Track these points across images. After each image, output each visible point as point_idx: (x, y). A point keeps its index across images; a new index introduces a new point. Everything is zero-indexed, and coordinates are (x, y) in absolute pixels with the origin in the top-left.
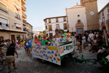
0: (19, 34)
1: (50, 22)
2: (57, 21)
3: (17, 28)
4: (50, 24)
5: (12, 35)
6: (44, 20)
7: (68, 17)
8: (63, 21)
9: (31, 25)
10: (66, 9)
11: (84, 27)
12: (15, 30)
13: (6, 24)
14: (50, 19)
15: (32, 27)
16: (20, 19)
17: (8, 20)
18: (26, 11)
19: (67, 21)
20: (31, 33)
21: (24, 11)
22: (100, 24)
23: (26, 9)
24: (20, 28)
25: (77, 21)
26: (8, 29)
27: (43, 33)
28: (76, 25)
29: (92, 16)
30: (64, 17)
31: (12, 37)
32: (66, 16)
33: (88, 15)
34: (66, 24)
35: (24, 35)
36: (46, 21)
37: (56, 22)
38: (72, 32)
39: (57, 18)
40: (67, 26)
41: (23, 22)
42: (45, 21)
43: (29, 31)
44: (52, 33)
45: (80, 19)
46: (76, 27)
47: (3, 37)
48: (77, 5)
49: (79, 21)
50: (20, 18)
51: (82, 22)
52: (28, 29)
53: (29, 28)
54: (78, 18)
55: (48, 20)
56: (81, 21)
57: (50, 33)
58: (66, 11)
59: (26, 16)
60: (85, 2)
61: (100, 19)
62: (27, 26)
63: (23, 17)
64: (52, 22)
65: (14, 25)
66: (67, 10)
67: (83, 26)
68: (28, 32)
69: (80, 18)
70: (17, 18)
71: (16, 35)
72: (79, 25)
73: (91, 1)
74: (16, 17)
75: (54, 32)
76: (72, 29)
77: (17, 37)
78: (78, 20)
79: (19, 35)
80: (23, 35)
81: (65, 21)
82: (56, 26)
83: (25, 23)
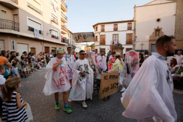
0: (55, 46)
1: (103, 30)
2: (116, 29)
3: (53, 37)
4: (102, 33)
5: (45, 47)
6: (94, 26)
7: (136, 22)
8: (126, 29)
10: (135, 7)
12: (50, 40)
13: (39, 31)
14: (103, 24)
16: (57, 24)
18: (66, 11)
19: (135, 30)
20: (72, 45)
21: (64, 11)
23: (66, 7)
24: (57, 38)
25: (153, 31)
26: (41, 38)
27: (90, 48)
28: (150, 37)
30: (130, 22)
31: (45, 50)
32: (132, 21)
33: (180, 19)
34: (132, 34)
35: (63, 48)
36: (97, 27)
37: (113, 30)
38: (140, 49)
39: (116, 23)
40: (133, 39)
41: (62, 29)
43: (69, 42)
44: (104, 49)
45: (160, 27)
46: (150, 41)
47: (35, 48)
49: (158, 30)
50: (58, 21)
52: (68, 40)
54: (156, 25)
55: (99, 27)
56: (162, 30)
57: (101, 49)
58: (135, 11)
59: (66, 18)
62: (67, 35)
63: (63, 21)
64: (106, 30)
65: (49, 32)
66: (137, 8)
68: (67, 44)
69: (160, 25)
71: (51, 47)
74: (52, 21)
75: (109, 47)
76: (142, 45)
77: (52, 51)
78: (156, 28)
79: (56, 48)
81: (129, 29)
82: (113, 37)
83: (64, 30)
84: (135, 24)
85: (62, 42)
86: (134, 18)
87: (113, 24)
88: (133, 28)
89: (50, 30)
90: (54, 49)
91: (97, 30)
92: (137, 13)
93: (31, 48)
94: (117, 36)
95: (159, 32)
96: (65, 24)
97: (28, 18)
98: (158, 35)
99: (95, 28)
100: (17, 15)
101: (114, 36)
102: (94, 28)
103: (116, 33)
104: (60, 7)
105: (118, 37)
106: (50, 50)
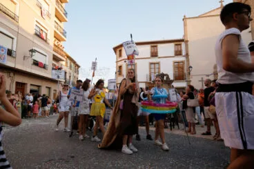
0: (37, 82)
2: (154, 55)
3: (36, 63)
5: (17, 83)
6: (115, 49)
7: (189, 43)
8: (173, 54)
9: (74, 62)
10: (185, 19)
12: (29, 70)
13: (9, 50)
15: (79, 67)
16: (46, 41)
17: (15, 38)
18: (66, 21)
19: (187, 55)
21: (60, 21)
23: (66, 14)
24: (44, 67)
26: (9, 63)
30: (178, 42)
32: (182, 41)
34: (182, 62)
35: (53, 87)
36: (120, 51)
37: (149, 55)
39: (154, 44)
40: (186, 72)
41: (54, 50)
42: (118, 50)
43: (68, 77)
50: (49, 37)
52: (66, 73)
53: (68, 70)
58: (185, 25)
59: (64, 33)
62: (64, 63)
63: (57, 38)
65: (28, 54)
66: (188, 21)
70: (39, 36)
71: (30, 84)
74: (36, 34)
76: (202, 81)
79: (39, 86)
80: (49, 88)
81: (178, 53)
82: (150, 68)
84: (187, 46)
87: (148, 48)
88: (184, 53)
89: (32, 51)
90: (35, 88)
91: (120, 55)
92: (189, 27)
94: (157, 66)
96: (62, 43)
99: (118, 52)
101: (153, 66)
102: (115, 52)
103: (155, 60)
104: (53, 13)
105: (159, 68)
106: (28, 89)
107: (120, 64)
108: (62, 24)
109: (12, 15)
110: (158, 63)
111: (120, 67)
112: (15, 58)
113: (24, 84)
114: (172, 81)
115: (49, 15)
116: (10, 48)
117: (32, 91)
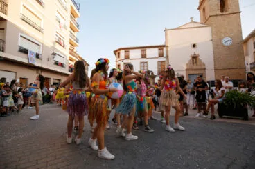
0: (59, 77)
1: (127, 57)
2: (144, 56)
3: (57, 63)
6: (115, 52)
7: (169, 49)
8: (157, 56)
10: (166, 30)
11: (207, 72)
13: (37, 54)
14: (127, 49)
15: (88, 65)
16: (63, 46)
19: (167, 57)
21: (74, 31)
22: (248, 67)
23: (78, 26)
24: (62, 65)
25: (190, 58)
26: (37, 63)
28: (187, 64)
29: (228, 47)
30: (161, 47)
32: (164, 46)
33: (218, 45)
34: (164, 62)
36: (119, 53)
37: (140, 57)
39: (143, 48)
41: (70, 54)
42: (117, 53)
45: (197, 54)
46: (187, 70)
47: (27, 79)
48: (192, 22)
49: (195, 58)
50: (65, 44)
51: (203, 61)
54: (193, 51)
55: (122, 53)
56: (200, 58)
58: (166, 35)
59: (77, 41)
60: (210, 16)
61: (247, 55)
64: (131, 57)
65: (51, 56)
66: (168, 31)
67: (205, 69)
69: (196, 51)
70: (58, 43)
71: (53, 78)
72: (195, 67)
73: (224, 13)
74: (56, 42)
76: (178, 75)
78: (193, 54)
79: (59, 80)
81: (161, 55)
82: (141, 67)
83: (73, 55)
84: (167, 51)
85: (69, 71)
86: (165, 43)
87: (140, 50)
88: (165, 55)
89: (54, 54)
90: (57, 82)
91: (119, 57)
92: (169, 36)
93: (21, 78)
94: (145, 64)
95: (196, 60)
96: (75, 48)
97: (20, 34)
98: (196, 62)
100: (3, 29)
101: (143, 64)
102: (115, 54)
103: (144, 60)
104: (68, 25)
105: (147, 66)
106: (52, 82)
107: (118, 63)
108: (75, 34)
109: (39, 28)
110: (146, 63)
111: (119, 65)
112: (41, 59)
113: (49, 79)
114: (155, 76)
115: (65, 27)
116: (38, 52)
117: (54, 84)
